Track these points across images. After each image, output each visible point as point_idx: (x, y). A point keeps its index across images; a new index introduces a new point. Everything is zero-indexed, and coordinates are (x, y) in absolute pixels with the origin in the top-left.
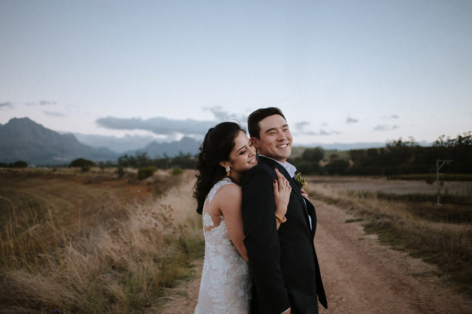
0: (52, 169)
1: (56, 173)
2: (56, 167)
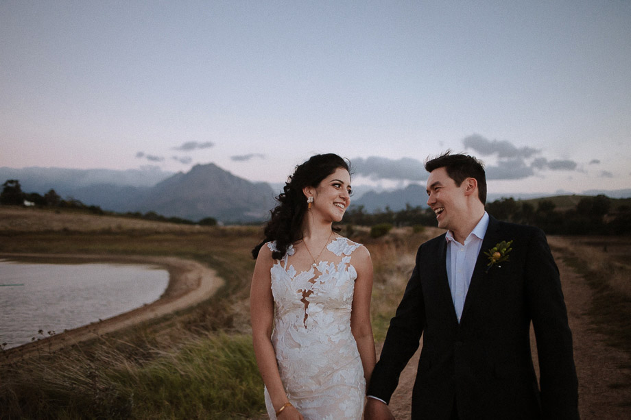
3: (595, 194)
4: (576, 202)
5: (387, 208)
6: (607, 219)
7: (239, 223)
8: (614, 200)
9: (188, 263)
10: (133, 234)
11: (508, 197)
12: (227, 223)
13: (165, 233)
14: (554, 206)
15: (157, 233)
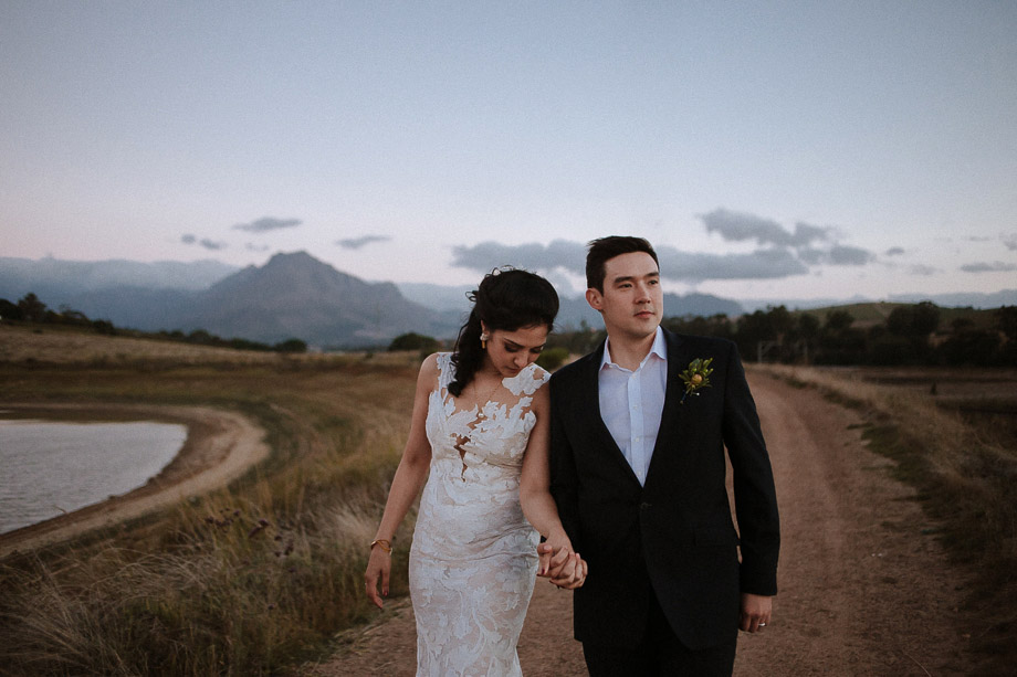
0: (363, 354)
1: (372, 362)
2: (371, 350)
3: (917, 301)
4: (886, 313)
5: (583, 323)
6: (934, 340)
7: (345, 349)
8: (946, 310)
9: (225, 416)
10: (144, 368)
11: (778, 305)
12: (327, 348)
13: (198, 365)
14: (851, 320)
15: (186, 365)
